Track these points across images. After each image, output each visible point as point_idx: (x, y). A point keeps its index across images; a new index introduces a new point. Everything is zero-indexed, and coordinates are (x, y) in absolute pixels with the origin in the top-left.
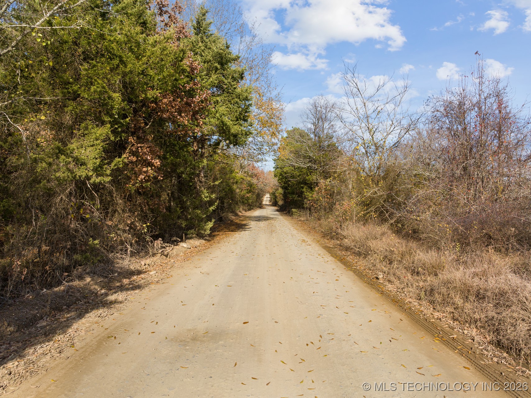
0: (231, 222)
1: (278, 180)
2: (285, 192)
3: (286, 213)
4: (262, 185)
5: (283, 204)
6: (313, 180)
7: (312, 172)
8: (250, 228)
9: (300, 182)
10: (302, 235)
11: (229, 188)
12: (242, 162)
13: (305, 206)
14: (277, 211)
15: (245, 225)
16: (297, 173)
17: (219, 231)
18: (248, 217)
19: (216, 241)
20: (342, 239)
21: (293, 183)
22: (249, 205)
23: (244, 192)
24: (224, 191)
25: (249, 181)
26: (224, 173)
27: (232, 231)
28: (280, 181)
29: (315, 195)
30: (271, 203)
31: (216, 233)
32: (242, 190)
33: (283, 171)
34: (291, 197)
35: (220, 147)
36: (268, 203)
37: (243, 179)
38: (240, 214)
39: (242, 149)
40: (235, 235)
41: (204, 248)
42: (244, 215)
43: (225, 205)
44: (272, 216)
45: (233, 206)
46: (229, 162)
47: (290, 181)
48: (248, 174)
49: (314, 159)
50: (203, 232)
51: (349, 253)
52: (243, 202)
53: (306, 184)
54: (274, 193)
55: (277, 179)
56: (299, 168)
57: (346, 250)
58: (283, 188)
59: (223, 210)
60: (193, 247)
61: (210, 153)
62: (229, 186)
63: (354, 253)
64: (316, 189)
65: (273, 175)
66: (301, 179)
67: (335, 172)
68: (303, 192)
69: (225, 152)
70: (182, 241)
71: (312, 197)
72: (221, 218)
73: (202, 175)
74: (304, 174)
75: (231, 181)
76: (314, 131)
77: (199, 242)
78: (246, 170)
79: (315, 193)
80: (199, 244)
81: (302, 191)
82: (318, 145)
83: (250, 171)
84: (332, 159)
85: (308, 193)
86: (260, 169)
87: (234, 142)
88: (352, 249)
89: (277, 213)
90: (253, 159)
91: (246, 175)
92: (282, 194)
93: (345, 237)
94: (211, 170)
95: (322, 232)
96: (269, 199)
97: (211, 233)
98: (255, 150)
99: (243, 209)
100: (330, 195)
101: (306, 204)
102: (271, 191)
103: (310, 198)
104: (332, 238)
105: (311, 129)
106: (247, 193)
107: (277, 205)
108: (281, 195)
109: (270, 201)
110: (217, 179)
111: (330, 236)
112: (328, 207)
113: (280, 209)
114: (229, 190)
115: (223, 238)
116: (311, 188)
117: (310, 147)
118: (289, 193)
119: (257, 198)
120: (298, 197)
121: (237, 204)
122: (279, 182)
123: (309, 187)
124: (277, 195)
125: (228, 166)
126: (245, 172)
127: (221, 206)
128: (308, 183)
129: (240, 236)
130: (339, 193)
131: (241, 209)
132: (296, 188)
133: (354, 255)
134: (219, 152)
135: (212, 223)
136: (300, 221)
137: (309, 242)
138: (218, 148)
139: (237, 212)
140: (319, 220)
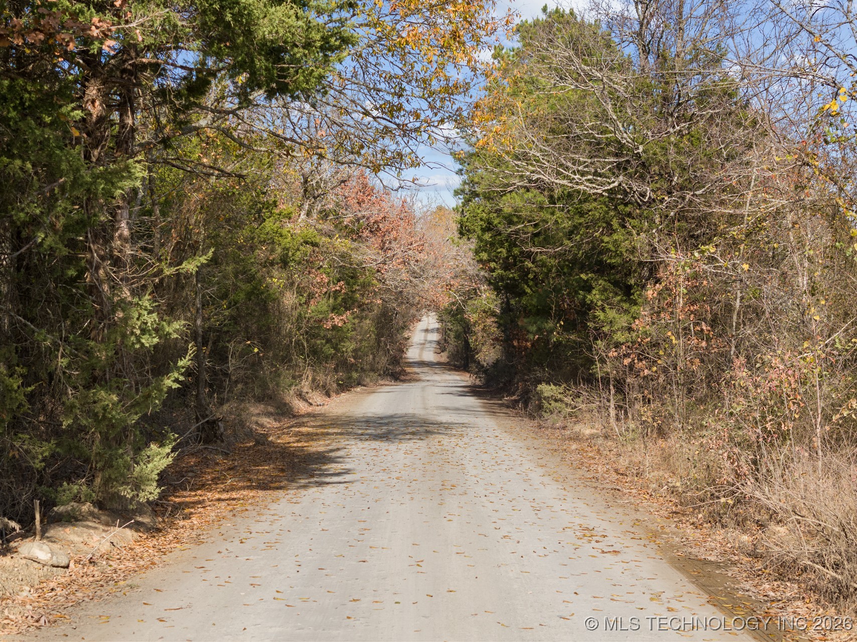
0: (258, 443)
1: (477, 252)
2: (507, 308)
3: (513, 405)
4: (404, 276)
5: (496, 364)
6: (633, 250)
7: (629, 215)
8: (347, 472)
9: (574, 261)
10: (580, 504)
11: (247, 287)
12: (307, 168)
13: (599, 370)
14: (474, 391)
15: (323, 458)
16: (561, 220)
17: (202, 486)
18: (336, 422)
19: (185, 534)
20: (761, 525)
21: (544, 265)
22: (343, 365)
23: (319, 306)
24: (225, 304)
25: (343, 256)
26: (228, 221)
27: (264, 486)
28: (484, 256)
29: (643, 323)
30: (444, 358)
31: (188, 496)
32: (311, 296)
33: (498, 211)
34: (534, 328)
35: (209, 100)
36: (430, 356)
37: (315, 245)
38: (300, 406)
39: (307, 107)
40: (274, 506)
41: (131, 565)
42: (318, 410)
43: (232, 364)
44: (445, 418)
45: (266, 370)
46: (251, 171)
47: (529, 255)
48: (338, 225)
49: (638, 156)
50: (126, 492)
51: (792, 589)
52: (315, 352)
53: (602, 269)
54: (460, 311)
55: (473, 244)
56: (570, 196)
57: (781, 577)
58: (497, 289)
59: (221, 387)
60: (78, 562)
61: (160, 128)
62: (251, 279)
63: (815, 589)
64: (650, 292)
65: (455, 227)
66: (579, 247)
67: (733, 220)
68: (591, 307)
69: (231, 121)
70: (28, 532)
71: (630, 329)
72: (213, 424)
73: (126, 233)
74: (594, 223)
75: (261, 253)
76: (637, 27)
77: (109, 537)
78: (331, 206)
79: (644, 311)
80: (105, 547)
81: (583, 303)
82: (658, 92)
83: (347, 207)
84: (719, 154)
85: (612, 314)
86: (396, 198)
87: (271, 79)
88: (805, 569)
89: (472, 401)
90: (359, 153)
91: (327, 226)
92: (493, 314)
93: (773, 515)
94: (167, 206)
95: (673, 491)
96: (435, 337)
97: (162, 496)
98: (366, 113)
99: (315, 385)
100: (713, 323)
101: (603, 361)
102: (445, 302)
103: (620, 337)
104: (716, 519)
105: (624, 20)
106: (334, 309)
107: (473, 366)
108: (489, 321)
109: (441, 346)
110: (194, 249)
111: (706, 510)
112: (701, 375)
113: (487, 384)
114: (249, 295)
115: (219, 518)
116: (628, 291)
117: (619, 104)
118: (527, 312)
119: (379, 335)
120: (565, 329)
121: (286, 360)
122: (480, 261)
123: (616, 284)
124: (473, 317)
125: (247, 188)
126: (324, 215)
127: (213, 372)
128: (612, 267)
129: (297, 508)
130: (753, 312)
131: (305, 386)
132: (557, 290)
133: (814, 597)
134: (203, 123)
135: (167, 450)
136: (576, 438)
137: (611, 540)
138: (199, 106)
139: (287, 399)
140: (662, 433)
